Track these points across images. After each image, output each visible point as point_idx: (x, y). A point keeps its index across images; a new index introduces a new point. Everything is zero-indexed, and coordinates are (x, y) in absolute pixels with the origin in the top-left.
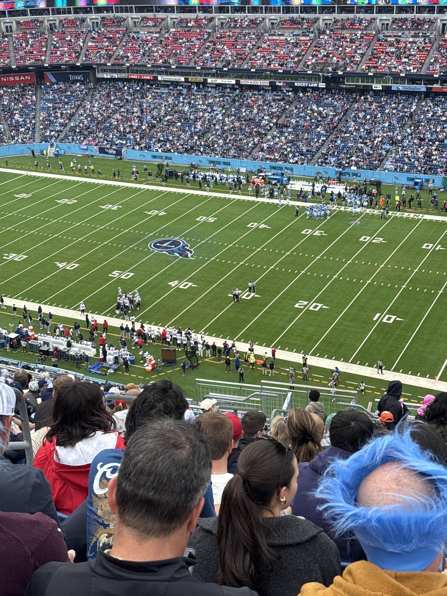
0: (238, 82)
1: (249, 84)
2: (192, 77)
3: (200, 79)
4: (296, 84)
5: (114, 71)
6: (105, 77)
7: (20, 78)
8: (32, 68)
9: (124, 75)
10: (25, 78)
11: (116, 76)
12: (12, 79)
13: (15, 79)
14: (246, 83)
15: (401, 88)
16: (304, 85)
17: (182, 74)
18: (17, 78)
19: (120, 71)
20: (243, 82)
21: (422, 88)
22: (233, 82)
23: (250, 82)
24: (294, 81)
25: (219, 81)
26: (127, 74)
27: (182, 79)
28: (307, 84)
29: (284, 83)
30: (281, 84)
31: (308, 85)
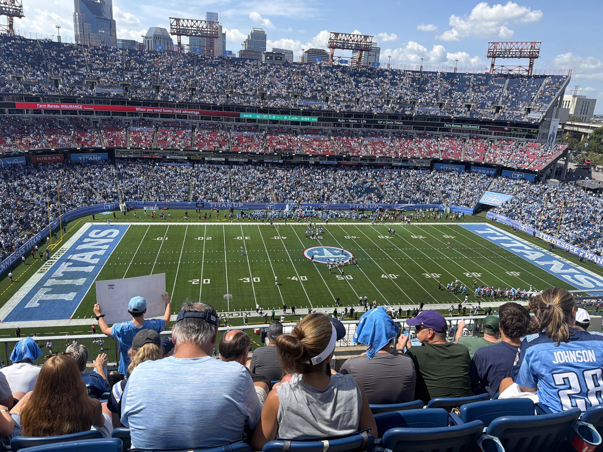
0: (226, 160)
2: (193, 157)
3: (200, 158)
4: (265, 161)
6: (123, 156)
7: (52, 158)
8: (67, 150)
9: (138, 156)
10: (56, 158)
11: (132, 156)
12: (45, 159)
13: (48, 159)
14: (232, 160)
15: (324, 163)
16: (270, 161)
17: (186, 155)
18: (50, 158)
20: (230, 160)
21: (336, 162)
22: (224, 159)
23: (235, 160)
24: (264, 159)
25: (213, 159)
26: (141, 155)
27: (186, 158)
29: (258, 160)
30: (256, 161)
31: (273, 161)
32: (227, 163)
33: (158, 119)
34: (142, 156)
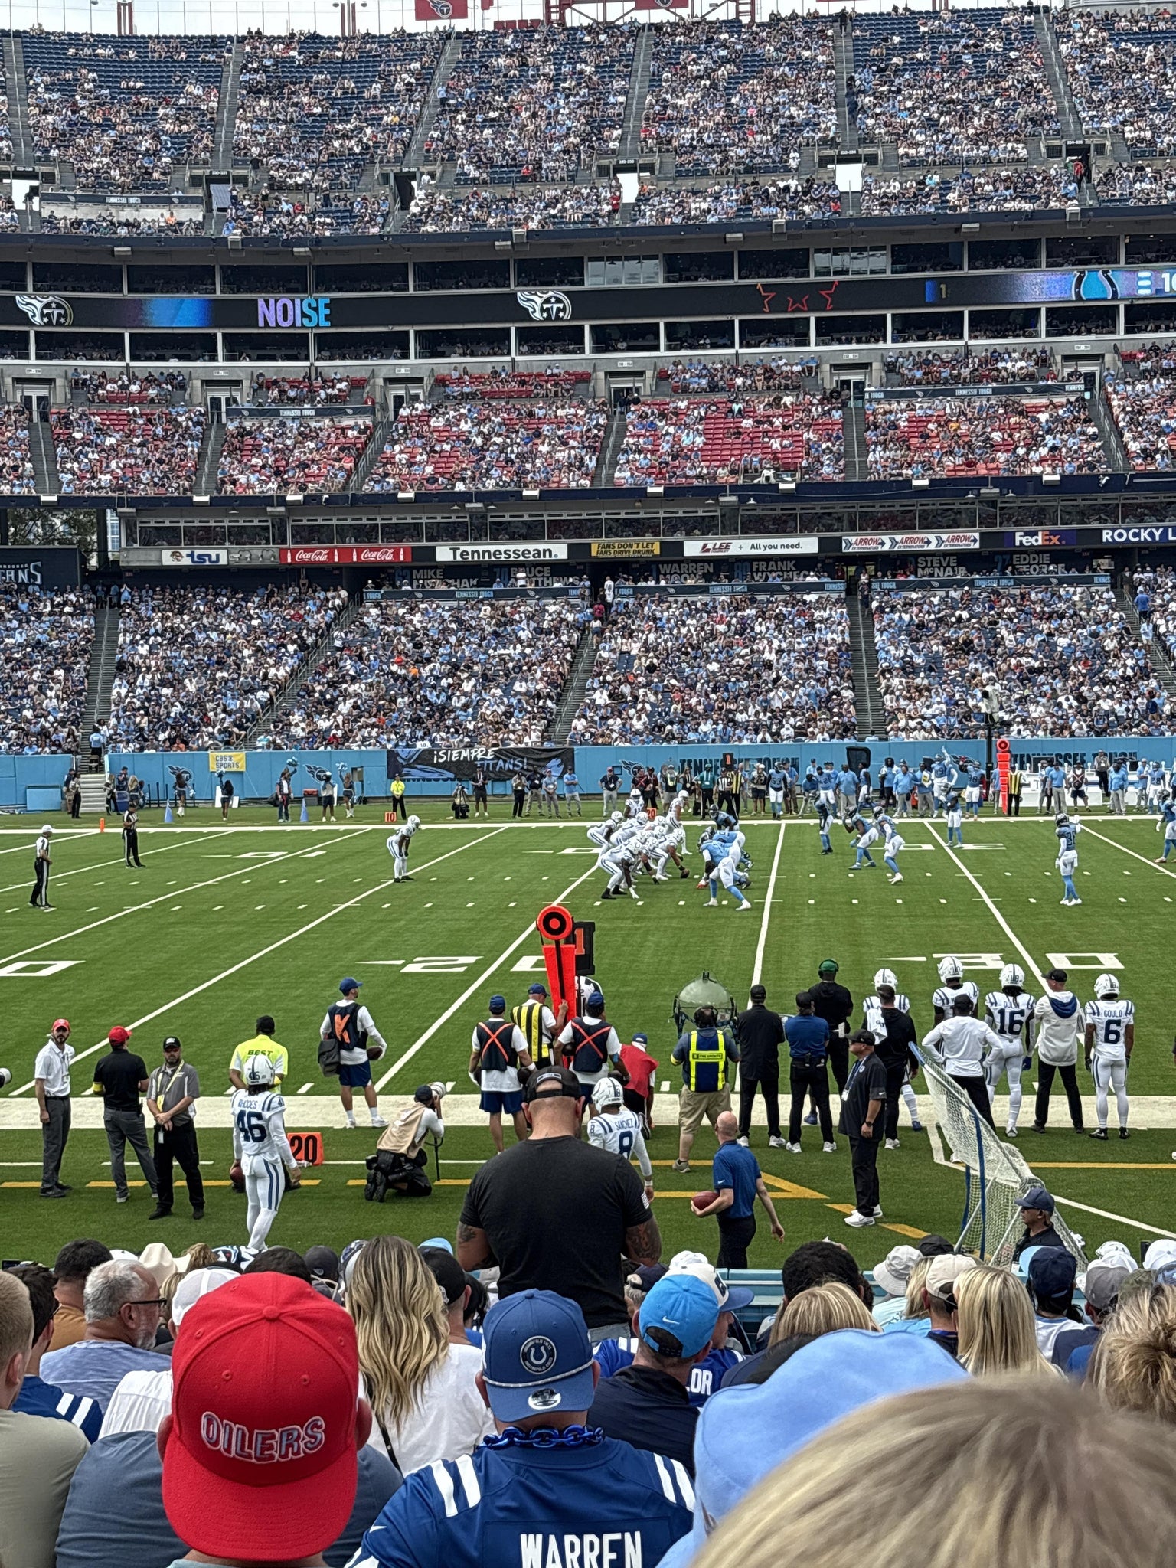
0: (829, 547)
1: (886, 548)
2: (604, 540)
3: (651, 545)
4: (1107, 536)
5: (209, 537)
9: (260, 554)
11: (221, 555)
14: (870, 548)
16: (1144, 535)
17: (556, 530)
19: (239, 536)
20: (854, 543)
22: (809, 545)
24: (1095, 525)
25: (741, 547)
26: (274, 548)
27: (560, 551)
28: (1157, 534)
29: (1053, 533)
30: (1039, 540)
31: (1165, 534)
32: (830, 561)
33: (402, 367)
34: (283, 552)
